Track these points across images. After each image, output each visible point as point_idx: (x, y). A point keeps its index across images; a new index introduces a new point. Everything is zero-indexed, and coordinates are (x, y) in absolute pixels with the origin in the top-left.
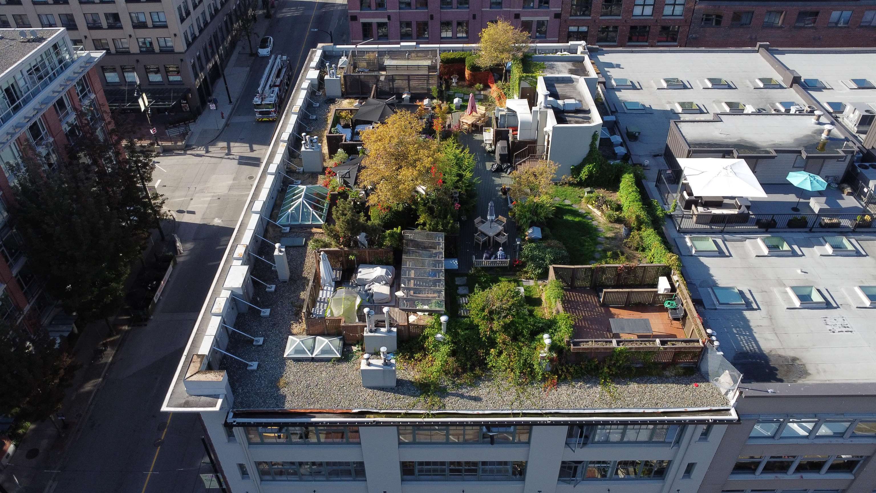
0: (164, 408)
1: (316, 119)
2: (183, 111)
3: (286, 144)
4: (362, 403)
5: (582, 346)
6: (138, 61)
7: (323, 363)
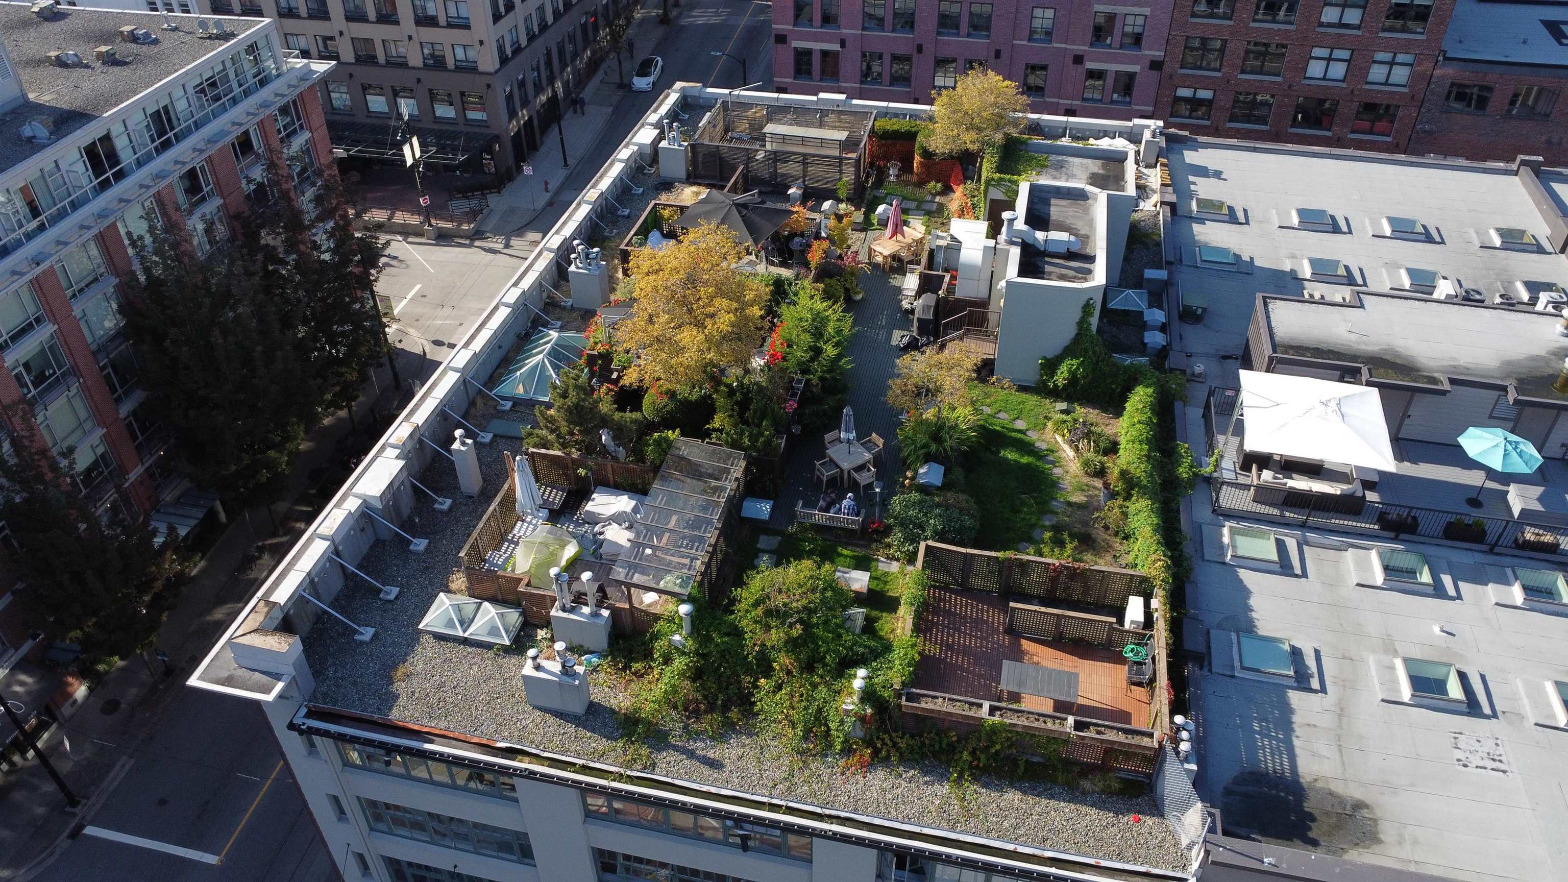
0: (193, 681)
1: (628, 217)
2: (484, 172)
3: (552, 255)
4: (516, 734)
5: (923, 705)
6: (419, 81)
7: (479, 650)
